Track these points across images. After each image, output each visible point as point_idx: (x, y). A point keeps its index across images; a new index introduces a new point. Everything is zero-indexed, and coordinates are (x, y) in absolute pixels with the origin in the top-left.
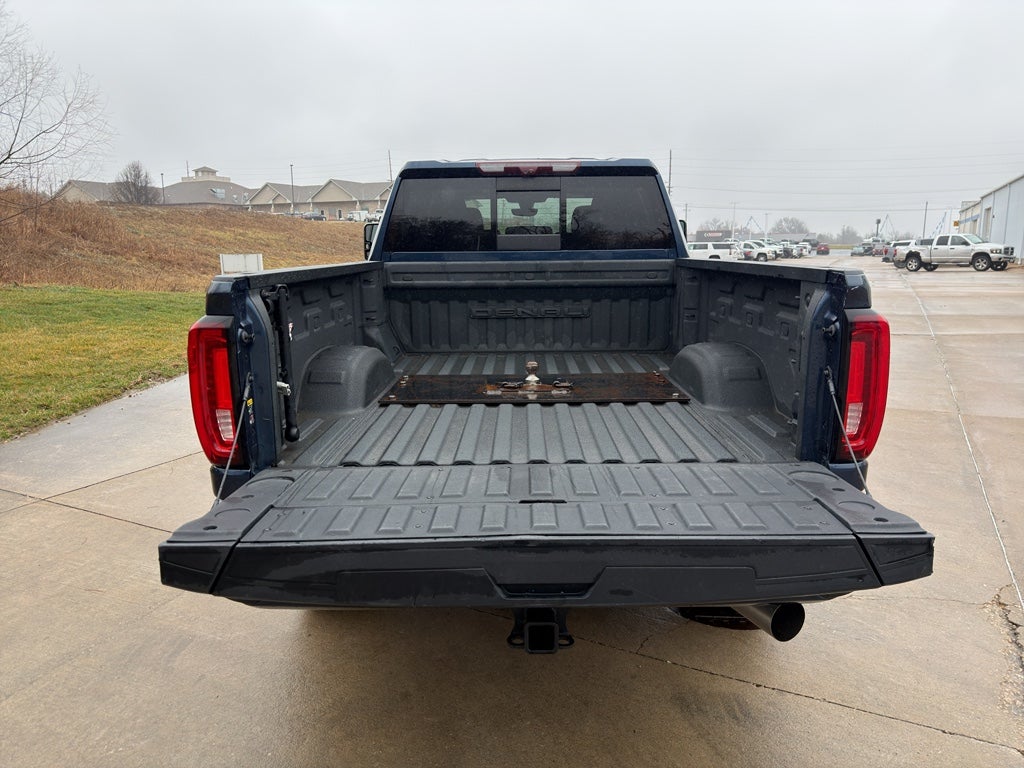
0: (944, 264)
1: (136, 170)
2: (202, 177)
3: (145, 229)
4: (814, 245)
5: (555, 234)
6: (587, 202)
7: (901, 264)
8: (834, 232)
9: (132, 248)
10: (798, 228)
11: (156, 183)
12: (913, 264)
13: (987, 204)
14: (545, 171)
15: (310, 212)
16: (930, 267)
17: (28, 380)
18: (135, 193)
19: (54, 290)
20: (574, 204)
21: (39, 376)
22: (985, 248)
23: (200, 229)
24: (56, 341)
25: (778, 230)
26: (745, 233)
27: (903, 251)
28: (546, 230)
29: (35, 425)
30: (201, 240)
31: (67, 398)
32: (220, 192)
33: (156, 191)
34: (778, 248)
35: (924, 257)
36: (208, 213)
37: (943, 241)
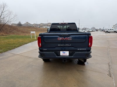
0: (111, 32)
1: (20, 22)
2: (27, 23)
3: (21, 29)
4: (96, 30)
5: (66, 29)
6: (69, 26)
7: (106, 32)
8: (99, 29)
9: (20, 31)
10: (94, 28)
11: (22, 24)
12: (107, 32)
13: (116, 25)
14: (65, 24)
15: (39, 27)
16: (109, 32)
17: (13, 44)
18: (20, 25)
19: (13, 35)
20: (68, 26)
21: (14, 44)
22: (115, 30)
23: (27, 29)
24: (14, 40)
25: (92, 28)
26: (88, 29)
27: (106, 31)
28: (65, 29)
29: (14, 48)
30: (27, 30)
31: (17, 46)
32: (29, 25)
33: (22, 25)
34: (92, 30)
35: (108, 31)
36: (28, 27)
37: (111, 30)
